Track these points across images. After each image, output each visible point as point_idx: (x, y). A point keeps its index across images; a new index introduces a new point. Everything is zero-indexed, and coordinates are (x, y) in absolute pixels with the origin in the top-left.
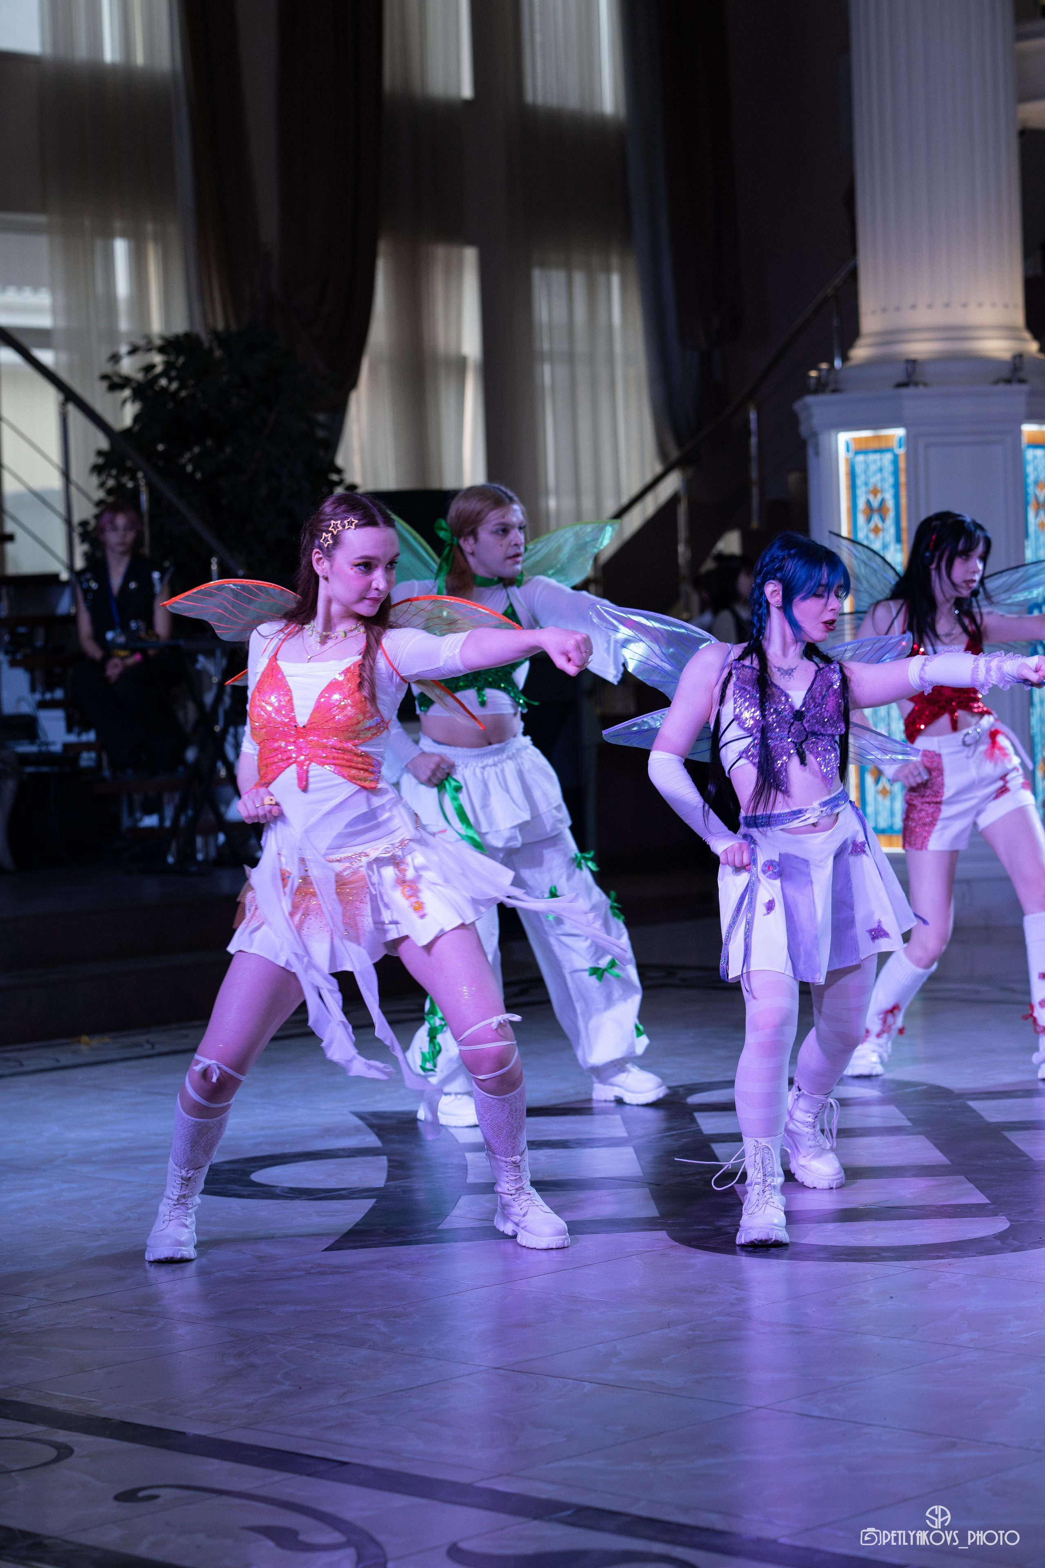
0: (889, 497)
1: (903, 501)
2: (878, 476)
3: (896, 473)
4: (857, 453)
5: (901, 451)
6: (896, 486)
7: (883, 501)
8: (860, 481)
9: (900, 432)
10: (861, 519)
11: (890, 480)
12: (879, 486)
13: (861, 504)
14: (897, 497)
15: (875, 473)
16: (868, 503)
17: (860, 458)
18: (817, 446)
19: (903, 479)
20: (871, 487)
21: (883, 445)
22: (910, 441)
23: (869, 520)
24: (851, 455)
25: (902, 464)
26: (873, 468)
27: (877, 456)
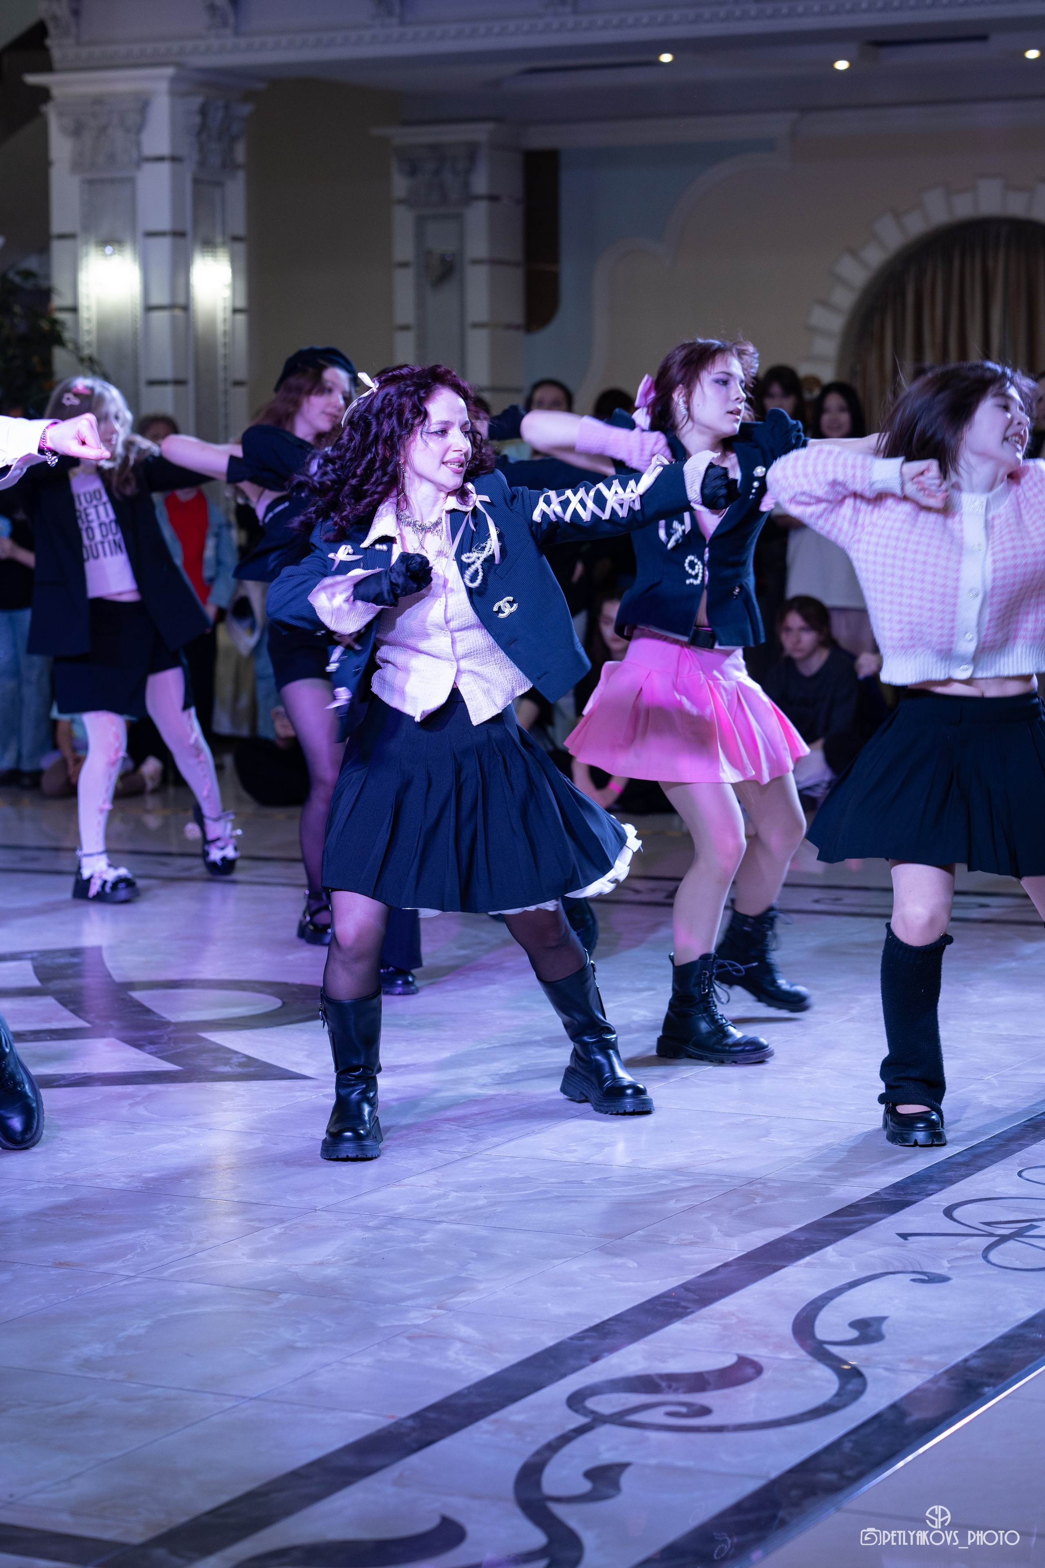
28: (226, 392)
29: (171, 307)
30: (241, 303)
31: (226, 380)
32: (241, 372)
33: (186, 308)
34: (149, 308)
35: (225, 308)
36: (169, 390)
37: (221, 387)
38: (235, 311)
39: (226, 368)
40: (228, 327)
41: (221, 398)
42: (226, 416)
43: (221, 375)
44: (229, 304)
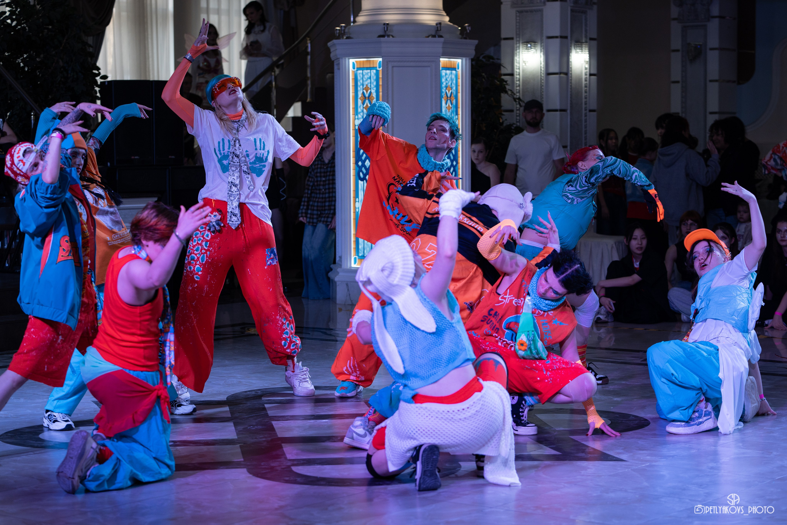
0: (373, 91)
1: (381, 94)
2: (369, 81)
3: (377, 80)
4: (359, 69)
5: (381, 68)
6: (377, 86)
7: (371, 92)
8: (359, 84)
9: (381, 59)
10: (360, 102)
11: (375, 83)
12: (369, 86)
13: (360, 95)
14: (377, 92)
15: (367, 80)
16: (363, 93)
17: (360, 71)
18: (338, 64)
19: (381, 83)
20: (365, 86)
21: (372, 66)
22: (385, 65)
23: (363, 104)
24: (356, 70)
25: (381, 76)
26: (366, 77)
27: (369, 71)
28: (586, 116)
29: (560, 73)
30: (594, 71)
31: (586, 110)
32: (593, 104)
33: (566, 74)
34: (548, 74)
35: (586, 75)
36: (558, 113)
37: (584, 112)
38: (591, 75)
39: (586, 104)
40: (588, 82)
41: (583, 118)
42: (586, 127)
43: (584, 106)
44: (588, 70)
